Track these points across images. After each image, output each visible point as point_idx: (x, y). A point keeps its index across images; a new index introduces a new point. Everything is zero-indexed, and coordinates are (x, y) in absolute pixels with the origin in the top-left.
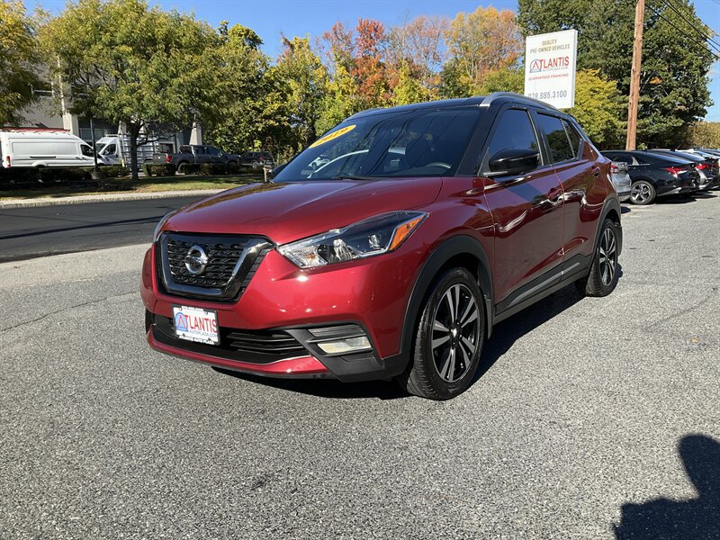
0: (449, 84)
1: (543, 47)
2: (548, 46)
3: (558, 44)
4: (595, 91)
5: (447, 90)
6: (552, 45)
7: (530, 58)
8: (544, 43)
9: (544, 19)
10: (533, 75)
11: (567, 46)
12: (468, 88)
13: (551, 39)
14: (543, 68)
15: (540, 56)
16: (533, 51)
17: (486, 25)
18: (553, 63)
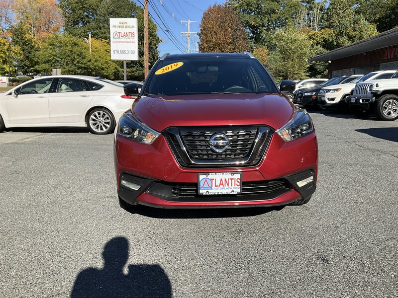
0: (18, 38)
1: (119, 25)
2: (122, 25)
3: (128, 25)
4: (107, 51)
5: (17, 41)
6: (125, 25)
7: (112, 30)
8: (120, 23)
9: (75, 8)
10: (115, 40)
11: (133, 27)
12: (32, 42)
13: (124, 22)
14: (120, 37)
15: (119, 30)
16: (114, 26)
17: (40, 5)
18: (126, 35)
